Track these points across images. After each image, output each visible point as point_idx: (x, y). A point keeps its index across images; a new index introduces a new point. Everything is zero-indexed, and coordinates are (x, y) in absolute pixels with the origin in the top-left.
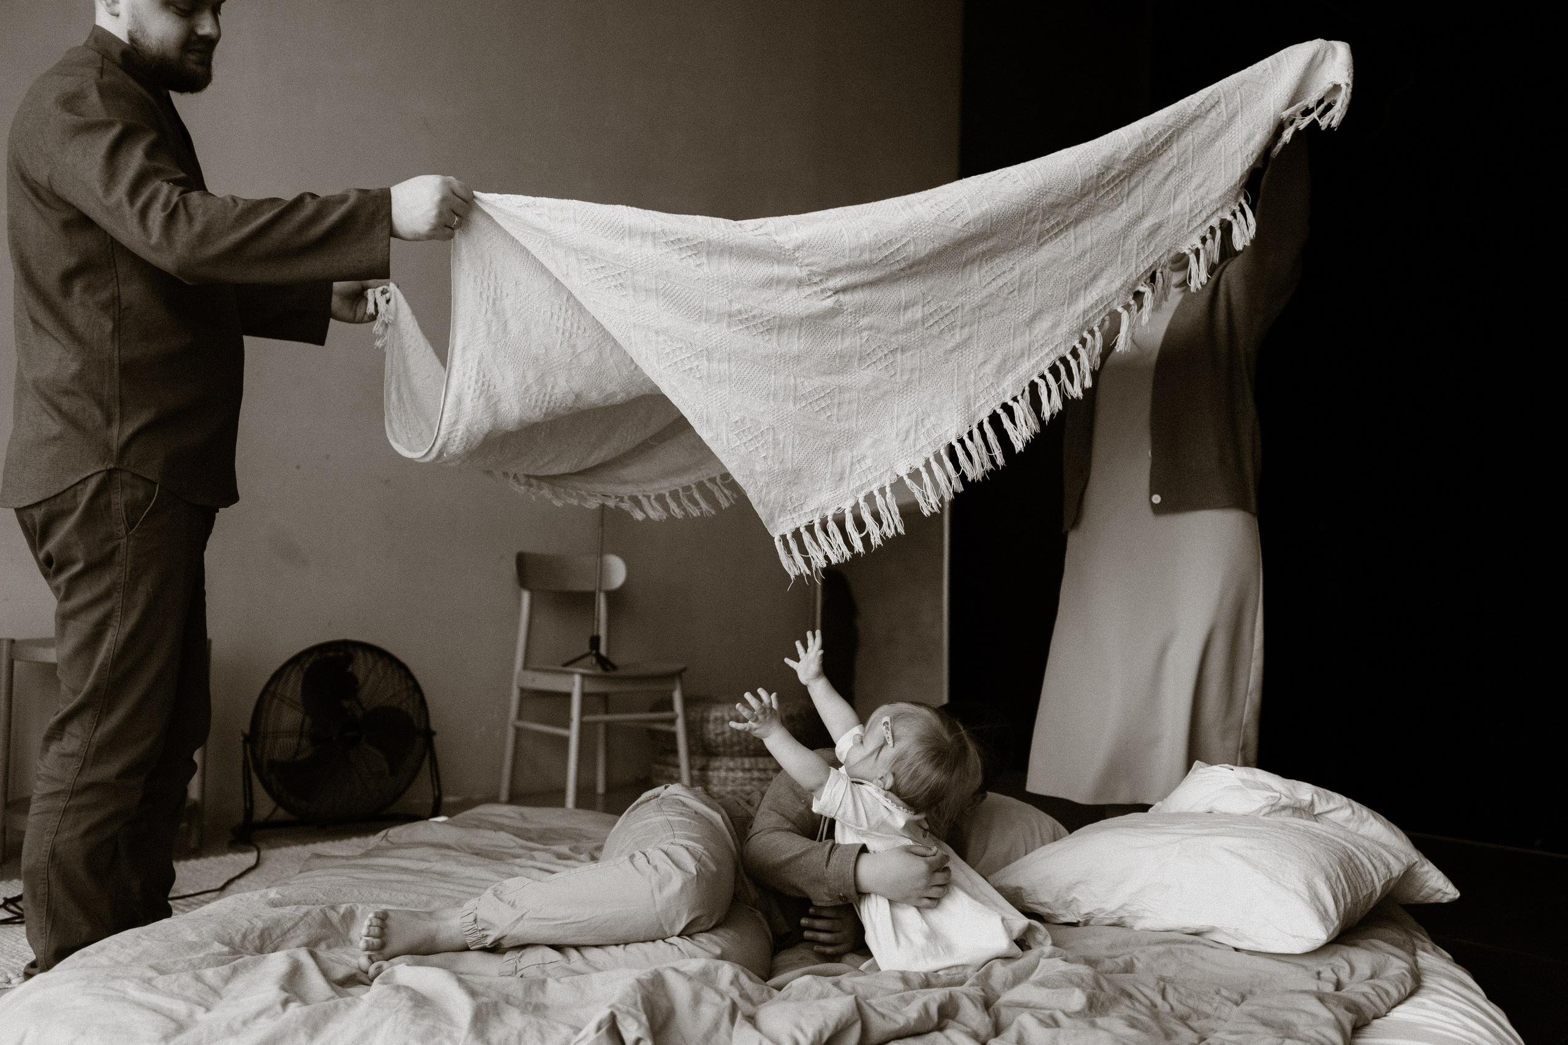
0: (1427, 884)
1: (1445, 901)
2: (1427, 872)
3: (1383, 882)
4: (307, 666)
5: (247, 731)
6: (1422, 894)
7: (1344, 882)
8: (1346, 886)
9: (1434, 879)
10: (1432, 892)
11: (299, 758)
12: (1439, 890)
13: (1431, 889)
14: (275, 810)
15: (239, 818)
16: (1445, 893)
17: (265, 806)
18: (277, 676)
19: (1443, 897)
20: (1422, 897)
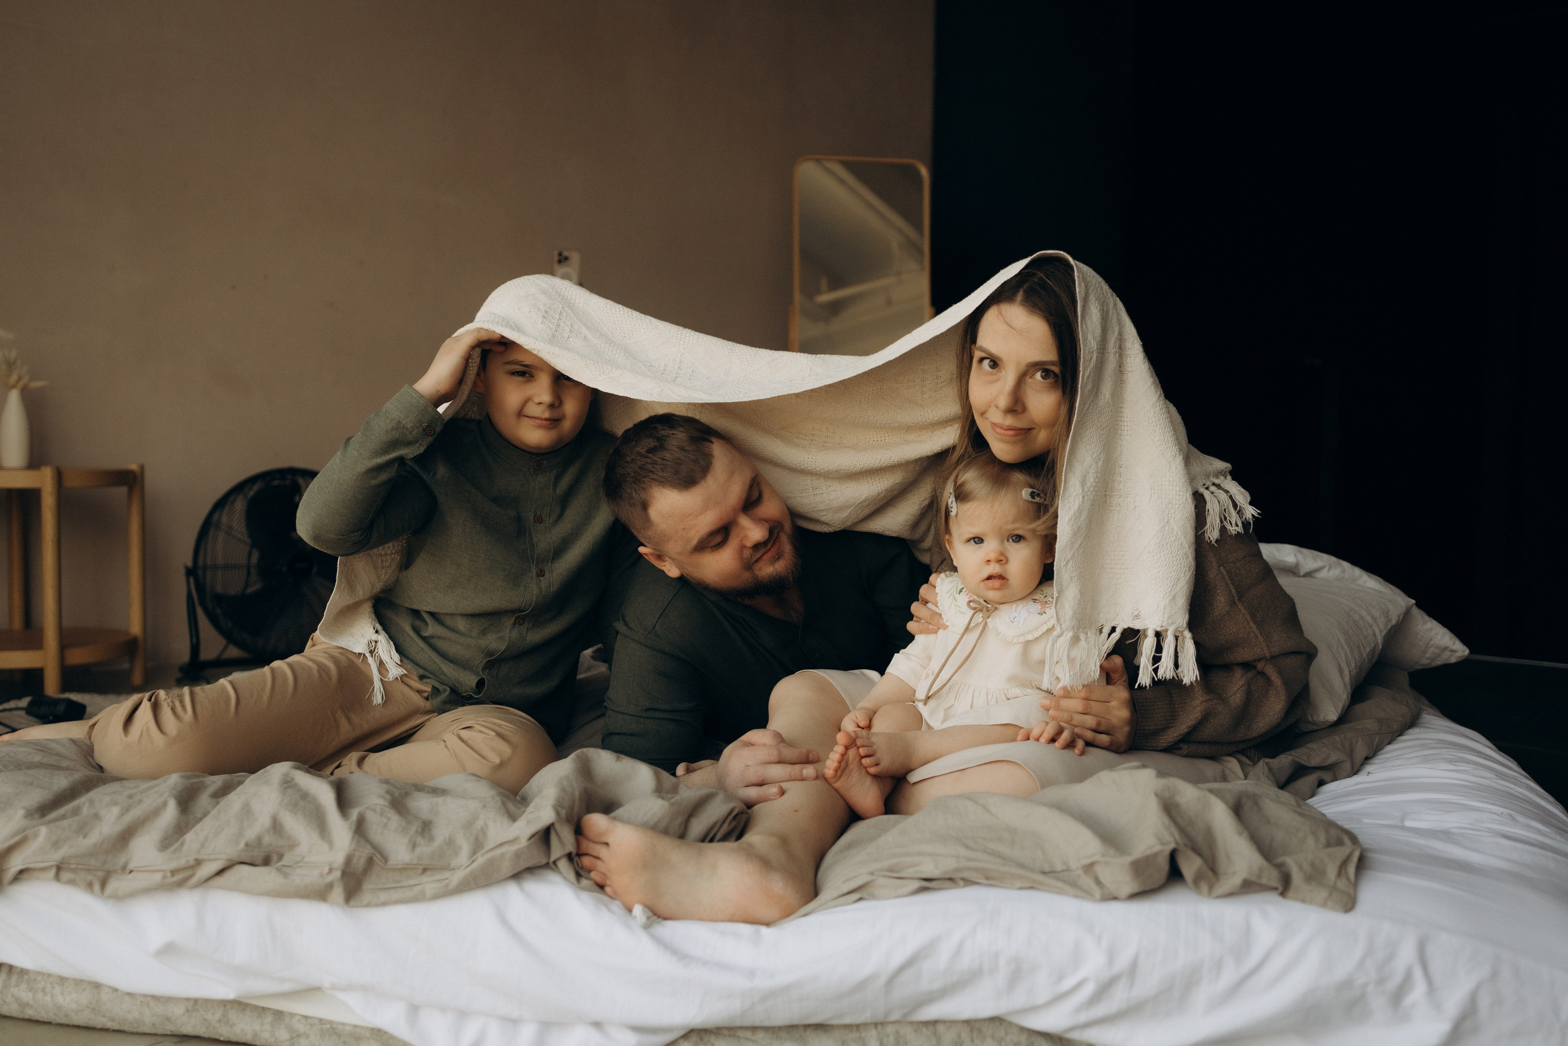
0: (1432, 642)
1: (1453, 660)
2: (1431, 629)
3: (1384, 633)
4: (251, 493)
5: (190, 564)
6: (1428, 655)
7: (1346, 647)
8: (1348, 651)
9: (1439, 636)
10: (1437, 651)
11: (250, 590)
12: (1446, 648)
13: (1438, 647)
14: (226, 647)
15: (185, 657)
16: (1453, 651)
17: (213, 645)
18: (220, 504)
19: (1450, 656)
20: (1428, 658)
